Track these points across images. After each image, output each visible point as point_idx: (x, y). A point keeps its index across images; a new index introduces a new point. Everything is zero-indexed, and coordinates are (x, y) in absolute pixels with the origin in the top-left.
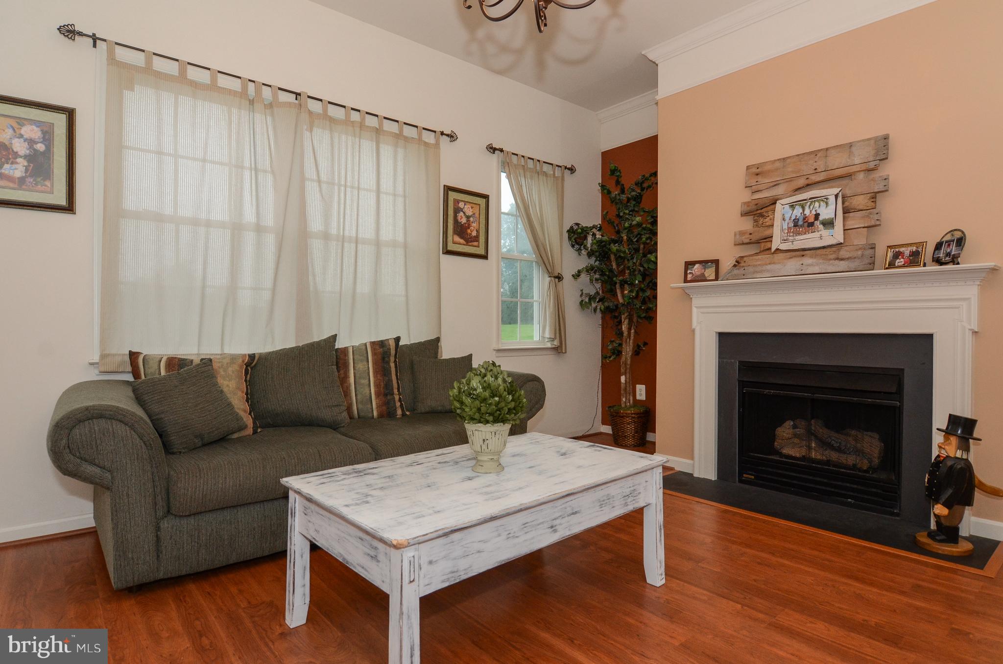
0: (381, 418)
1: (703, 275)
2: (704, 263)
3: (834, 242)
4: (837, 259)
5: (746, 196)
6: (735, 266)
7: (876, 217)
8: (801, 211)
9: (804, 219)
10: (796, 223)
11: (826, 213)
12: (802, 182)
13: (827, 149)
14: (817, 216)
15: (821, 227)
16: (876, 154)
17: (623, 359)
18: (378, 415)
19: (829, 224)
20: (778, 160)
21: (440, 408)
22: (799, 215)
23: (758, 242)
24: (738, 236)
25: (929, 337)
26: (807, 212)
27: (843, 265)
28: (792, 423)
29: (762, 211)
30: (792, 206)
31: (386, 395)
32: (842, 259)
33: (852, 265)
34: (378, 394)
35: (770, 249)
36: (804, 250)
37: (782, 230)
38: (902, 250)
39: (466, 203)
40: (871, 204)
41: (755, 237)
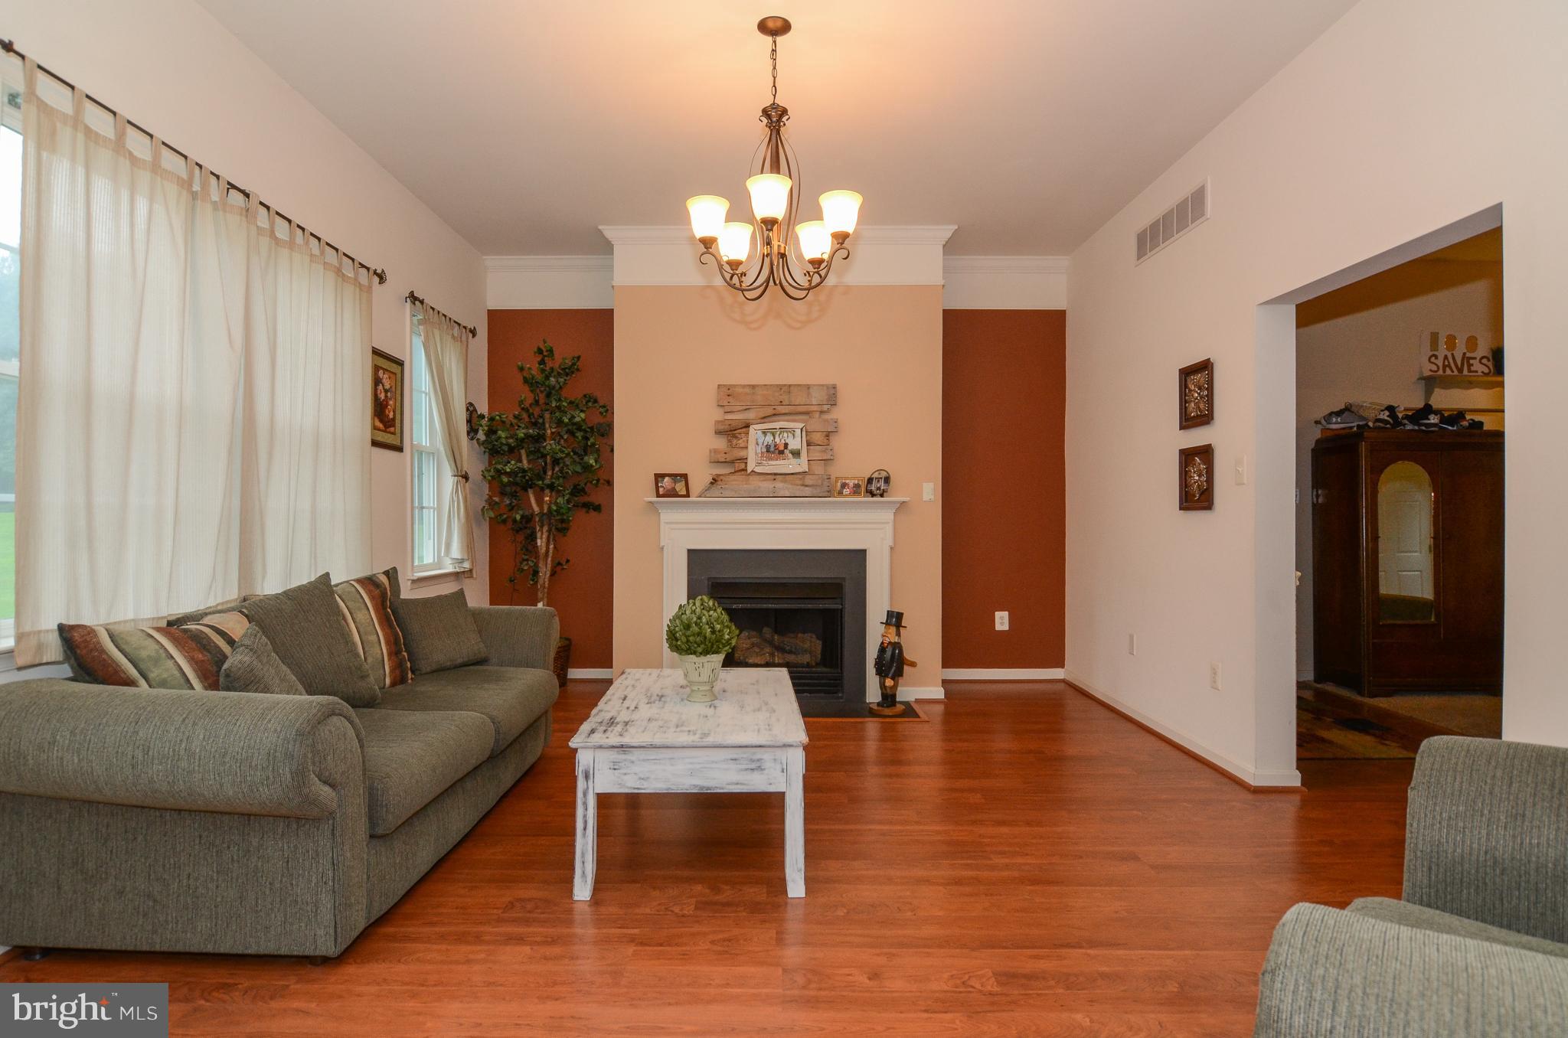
0: (393, 686)
1: (674, 489)
2: (674, 476)
3: (801, 470)
4: (803, 485)
5: (718, 415)
6: (712, 483)
7: (831, 453)
8: (772, 438)
9: (775, 446)
10: (768, 447)
11: (795, 443)
12: (769, 411)
13: (790, 386)
14: (786, 445)
15: (790, 455)
16: (828, 400)
17: (541, 581)
18: (391, 683)
19: (796, 454)
20: (748, 385)
21: (449, 664)
22: (770, 442)
23: (732, 462)
24: (713, 454)
25: (864, 551)
26: (777, 440)
27: (808, 491)
28: (747, 634)
29: (735, 432)
30: (765, 433)
31: (396, 654)
32: (806, 486)
33: (816, 492)
34: (390, 654)
35: (745, 470)
36: (775, 474)
37: (756, 454)
38: (847, 481)
39: (385, 370)
40: (826, 441)
41: (729, 458)
